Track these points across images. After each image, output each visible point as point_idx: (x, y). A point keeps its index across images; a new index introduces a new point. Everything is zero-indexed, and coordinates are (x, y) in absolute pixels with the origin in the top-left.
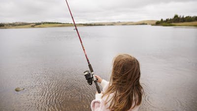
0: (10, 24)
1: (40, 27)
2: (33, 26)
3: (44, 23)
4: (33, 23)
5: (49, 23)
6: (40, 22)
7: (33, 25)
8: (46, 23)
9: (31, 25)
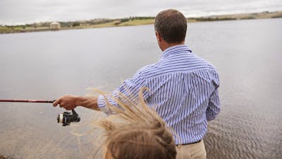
0: (87, 22)
1: (127, 25)
2: (117, 24)
3: (133, 19)
4: (117, 20)
5: (141, 18)
6: (128, 17)
7: (117, 22)
8: (136, 18)
9: (115, 22)
